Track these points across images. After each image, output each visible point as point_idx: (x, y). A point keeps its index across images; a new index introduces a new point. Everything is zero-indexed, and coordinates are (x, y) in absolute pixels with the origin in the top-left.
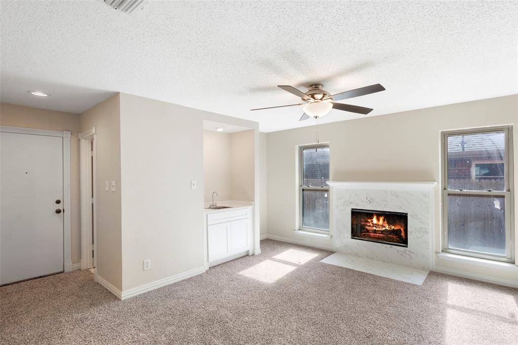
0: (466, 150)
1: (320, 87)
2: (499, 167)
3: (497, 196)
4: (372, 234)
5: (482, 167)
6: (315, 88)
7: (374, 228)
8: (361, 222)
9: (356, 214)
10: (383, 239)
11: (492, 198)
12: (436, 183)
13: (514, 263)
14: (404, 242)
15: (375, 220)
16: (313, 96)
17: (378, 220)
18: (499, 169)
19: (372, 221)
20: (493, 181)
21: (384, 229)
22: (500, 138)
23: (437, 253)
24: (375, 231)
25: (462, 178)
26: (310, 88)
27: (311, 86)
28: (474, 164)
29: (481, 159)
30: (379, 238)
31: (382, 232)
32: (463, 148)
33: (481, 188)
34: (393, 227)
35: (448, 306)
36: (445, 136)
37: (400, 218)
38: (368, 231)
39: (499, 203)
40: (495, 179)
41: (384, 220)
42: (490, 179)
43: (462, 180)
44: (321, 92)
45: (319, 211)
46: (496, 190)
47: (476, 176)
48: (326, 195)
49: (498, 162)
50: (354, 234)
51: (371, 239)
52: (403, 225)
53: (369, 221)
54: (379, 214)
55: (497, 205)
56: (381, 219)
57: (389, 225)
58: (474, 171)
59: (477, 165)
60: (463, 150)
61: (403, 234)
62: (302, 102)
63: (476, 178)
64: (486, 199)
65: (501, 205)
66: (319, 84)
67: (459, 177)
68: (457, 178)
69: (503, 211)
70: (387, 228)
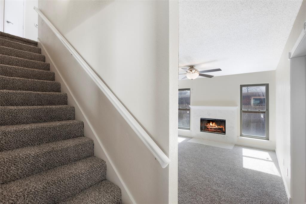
0: (249, 92)
1: (194, 67)
2: (263, 100)
3: (262, 112)
4: (210, 130)
5: (256, 99)
6: (192, 67)
7: (211, 127)
8: (205, 125)
9: (202, 120)
10: (215, 131)
11: (260, 113)
12: (238, 107)
13: (269, 140)
14: (224, 132)
15: (211, 124)
16: (191, 71)
17: (212, 123)
18: (263, 101)
19: (210, 124)
20: (261, 106)
21: (215, 127)
22: (263, 88)
23: (238, 137)
24: (211, 129)
25: (247, 105)
26: (190, 67)
27: (190, 66)
28: (252, 98)
29: (256, 96)
30: (213, 131)
31: (214, 129)
32: (248, 91)
33: (256, 109)
34: (219, 127)
35: (244, 156)
36: (242, 86)
37: (222, 122)
38: (208, 128)
39: (263, 115)
40: (262, 105)
41: (215, 124)
42: (259, 105)
43: (247, 106)
44: (195, 69)
45: (185, 119)
46: (262, 110)
47: (253, 104)
48: (188, 112)
49: (262, 97)
50: (202, 129)
51: (209, 132)
52: (223, 126)
53: (208, 124)
54: (213, 121)
55: (262, 116)
56: (214, 123)
57: (217, 126)
58: (252, 102)
59: (254, 99)
60: (248, 92)
61: (224, 130)
62: (186, 73)
63: (253, 105)
64: (258, 114)
65: (263, 116)
66: (193, 66)
67: (246, 104)
68: (245, 105)
69: (264, 119)
70: (217, 127)
